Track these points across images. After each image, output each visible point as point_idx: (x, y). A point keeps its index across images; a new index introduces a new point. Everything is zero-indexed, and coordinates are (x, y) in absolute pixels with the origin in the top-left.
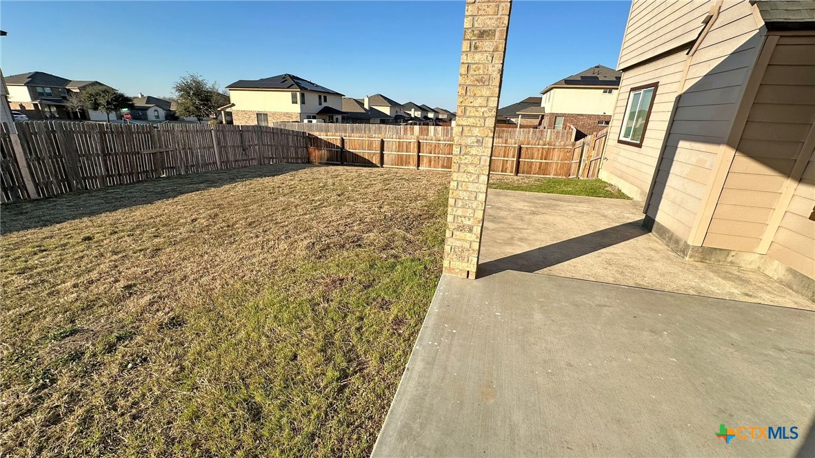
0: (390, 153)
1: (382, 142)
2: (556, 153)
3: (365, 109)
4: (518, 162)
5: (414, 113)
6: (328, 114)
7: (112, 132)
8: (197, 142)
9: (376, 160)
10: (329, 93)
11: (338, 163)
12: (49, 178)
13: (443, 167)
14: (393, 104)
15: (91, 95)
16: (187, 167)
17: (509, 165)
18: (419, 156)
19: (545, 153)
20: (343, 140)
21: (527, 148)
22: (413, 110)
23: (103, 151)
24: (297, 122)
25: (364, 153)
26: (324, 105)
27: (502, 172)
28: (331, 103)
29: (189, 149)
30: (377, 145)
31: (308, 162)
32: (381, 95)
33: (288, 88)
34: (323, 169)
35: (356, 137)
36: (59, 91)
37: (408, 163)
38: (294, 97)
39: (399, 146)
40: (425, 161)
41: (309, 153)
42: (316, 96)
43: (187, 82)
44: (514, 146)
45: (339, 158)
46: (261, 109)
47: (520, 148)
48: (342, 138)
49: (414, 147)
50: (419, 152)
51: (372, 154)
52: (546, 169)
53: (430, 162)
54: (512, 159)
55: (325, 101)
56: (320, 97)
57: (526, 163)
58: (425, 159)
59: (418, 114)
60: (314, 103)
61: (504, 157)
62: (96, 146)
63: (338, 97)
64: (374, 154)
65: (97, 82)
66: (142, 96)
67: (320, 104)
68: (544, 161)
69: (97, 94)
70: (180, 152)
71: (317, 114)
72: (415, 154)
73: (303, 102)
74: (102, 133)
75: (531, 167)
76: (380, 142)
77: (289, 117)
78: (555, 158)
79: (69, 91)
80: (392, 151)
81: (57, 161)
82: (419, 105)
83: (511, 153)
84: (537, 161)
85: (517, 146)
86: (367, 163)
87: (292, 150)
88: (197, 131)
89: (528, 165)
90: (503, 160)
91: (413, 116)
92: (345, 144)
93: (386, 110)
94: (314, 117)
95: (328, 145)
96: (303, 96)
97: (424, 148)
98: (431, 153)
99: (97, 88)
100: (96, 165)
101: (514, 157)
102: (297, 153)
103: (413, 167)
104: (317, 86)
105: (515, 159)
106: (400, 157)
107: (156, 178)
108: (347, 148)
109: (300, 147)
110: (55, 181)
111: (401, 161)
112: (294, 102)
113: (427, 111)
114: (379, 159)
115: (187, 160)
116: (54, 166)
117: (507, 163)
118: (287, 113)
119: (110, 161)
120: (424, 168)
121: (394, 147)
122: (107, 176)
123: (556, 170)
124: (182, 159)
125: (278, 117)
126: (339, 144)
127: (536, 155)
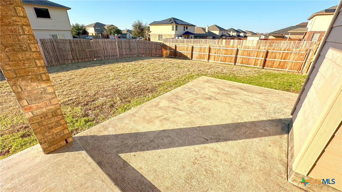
0: (196, 53)
1: (193, 47)
2: (292, 56)
3: (206, 32)
4: (265, 61)
5: (232, 33)
6: (187, 35)
7: (74, 42)
8: (109, 46)
9: (189, 56)
10: (189, 25)
11: (174, 57)
12: (52, 59)
13: (221, 61)
14: (221, 29)
15: (110, 29)
16: (105, 57)
17: (259, 62)
18: (209, 55)
19: (284, 56)
20: (176, 46)
21: (272, 52)
22: (232, 32)
23: (71, 50)
24: (173, 38)
25: (184, 53)
26: (186, 30)
27: (254, 65)
28: (190, 30)
29: (106, 49)
30: (190, 49)
31: (161, 56)
32: (216, 25)
33: (171, 23)
34: (167, 59)
35: (181, 45)
36: (102, 29)
37: (204, 58)
38: (173, 27)
39: (200, 50)
40: (212, 58)
41: (162, 52)
42: (183, 27)
43: (136, 23)
44: (264, 50)
45: (174, 55)
46: (160, 33)
47: (267, 52)
48: (176, 45)
49: (207, 50)
50: (209, 52)
51: (188, 54)
52: (284, 65)
53: (215, 58)
54: (261, 59)
55: (187, 29)
56: (184, 27)
57: (270, 61)
58: (212, 57)
59: (235, 34)
60: (181, 30)
61: (257, 57)
62: (68, 47)
63: (193, 27)
64: (189, 53)
65: (112, 25)
66: (126, 29)
67: (184, 30)
68: (283, 60)
69: (111, 29)
70: (102, 51)
71: (183, 35)
72: (208, 54)
73: (176, 30)
74: (70, 43)
75: (273, 64)
76: (191, 47)
77: (170, 36)
78: (291, 59)
79: (105, 28)
80: (197, 52)
81: (54, 53)
82: (236, 30)
83: (261, 55)
84: (278, 60)
85: (265, 50)
86: (185, 58)
87: (154, 50)
88: (109, 42)
89: (271, 62)
90: (256, 59)
91: (231, 35)
92: (177, 48)
93: (217, 32)
94: (181, 36)
95: (170, 48)
96: (176, 27)
97: (213, 51)
98: (215, 54)
99: (112, 27)
100: (68, 55)
101: (263, 57)
102: (156, 52)
103: (206, 60)
104: (184, 22)
105: (263, 58)
106: (200, 55)
107: (92, 60)
108: (178, 50)
109: (158, 49)
110: (54, 60)
111: (200, 57)
112: (173, 30)
113: (240, 32)
114: (190, 56)
115: (105, 54)
116: (53, 55)
117: (258, 60)
118: (170, 35)
119: (74, 54)
120: (212, 61)
121: (198, 50)
122: (73, 59)
123: (291, 66)
124: (102, 53)
125: (166, 36)
126: (174, 48)
127: (277, 57)
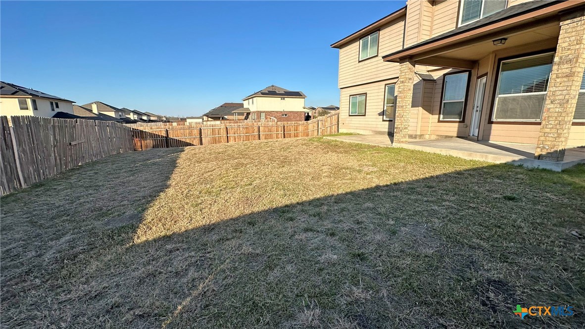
1: (201, 130)
2: (301, 127)
4: (284, 134)
5: (132, 117)
9: (196, 142)
10: (59, 100)
11: (164, 148)
14: (117, 110)
18: (227, 137)
19: (295, 128)
21: (287, 126)
22: (132, 114)
25: (186, 139)
26: (57, 110)
28: (63, 108)
30: (196, 132)
33: (13, 94)
37: (220, 142)
38: (22, 103)
39: (213, 131)
40: (231, 139)
41: (134, 144)
42: (48, 102)
49: (223, 131)
51: (192, 139)
52: (297, 136)
53: (235, 139)
55: (57, 107)
56: (52, 103)
60: (46, 109)
63: (68, 104)
64: (194, 139)
67: (53, 110)
68: (295, 132)
72: (225, 135)
73: (36, 108)
75: (290, 135)
76: (198, 130)
78: (301, 130)
80: (207, 135)
84: (292, 132)
87: (128, 141)
91: (132, 119)
92: (169, 134)
93: (112, 114)
96: (34, 102)
97: (230, 131)
98: (235, 134)
103: (223, 143)
105: (282, 132)
106: (214, 138)
107: (77, 167)
108: (171, 136)
111: (215, 141)
112: (24, 108)
114: (198, 141)
120: (232, 143)
121: (209, 132)
127: (292, 129)
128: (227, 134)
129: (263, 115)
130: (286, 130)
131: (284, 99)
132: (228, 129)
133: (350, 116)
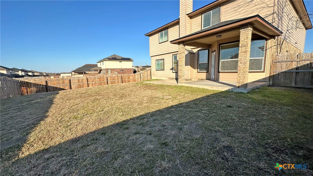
2: (131, 77)
14: (7, 69)
17: (119, 82)
19: (128, 77)
20: (46, 82)
22: (20, 71)
25: (60, 86)
37: (83, 87)
39: (78, 81)
40: (90, 85)
44: (120, 76)
49: (85, 80)
52: (129, 81)
53: (93, 85)
72: (86, 83)
75: (126, 81)
76: (68, 80)
92: (48, 84)
98: (92, 82)
105: (121, 80)
106: (79, 85)
114: (69, 87)
123: (132, 81)
126: (44, 84)
128: (88, 82)
129: (109, 71)
130: (123, 79)
131: (121, 62)
132: (88, 79)
133: (156, 70)
